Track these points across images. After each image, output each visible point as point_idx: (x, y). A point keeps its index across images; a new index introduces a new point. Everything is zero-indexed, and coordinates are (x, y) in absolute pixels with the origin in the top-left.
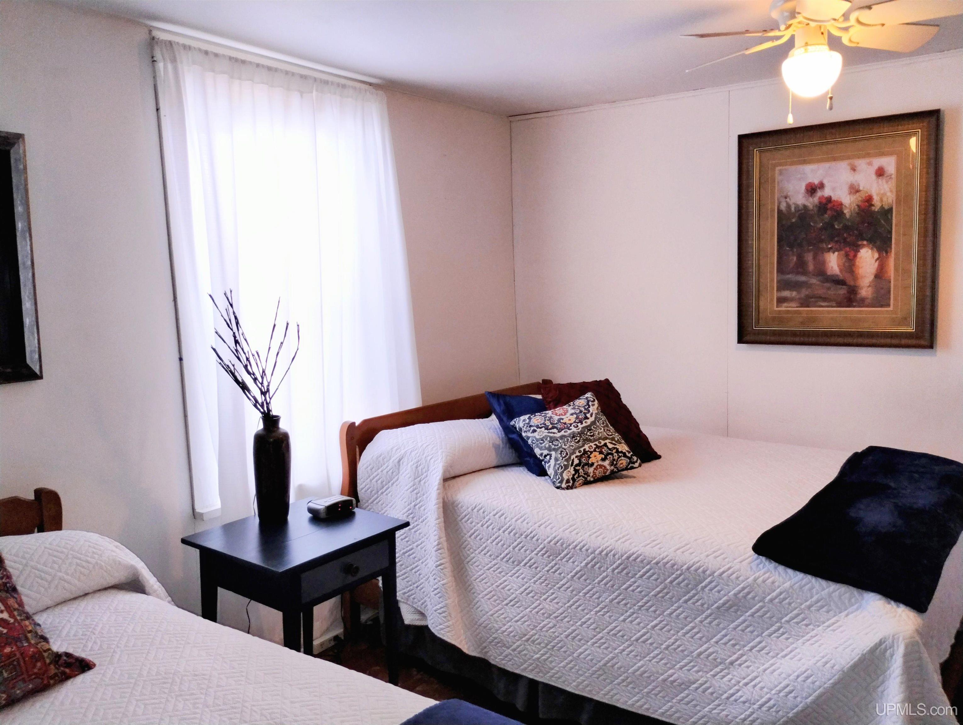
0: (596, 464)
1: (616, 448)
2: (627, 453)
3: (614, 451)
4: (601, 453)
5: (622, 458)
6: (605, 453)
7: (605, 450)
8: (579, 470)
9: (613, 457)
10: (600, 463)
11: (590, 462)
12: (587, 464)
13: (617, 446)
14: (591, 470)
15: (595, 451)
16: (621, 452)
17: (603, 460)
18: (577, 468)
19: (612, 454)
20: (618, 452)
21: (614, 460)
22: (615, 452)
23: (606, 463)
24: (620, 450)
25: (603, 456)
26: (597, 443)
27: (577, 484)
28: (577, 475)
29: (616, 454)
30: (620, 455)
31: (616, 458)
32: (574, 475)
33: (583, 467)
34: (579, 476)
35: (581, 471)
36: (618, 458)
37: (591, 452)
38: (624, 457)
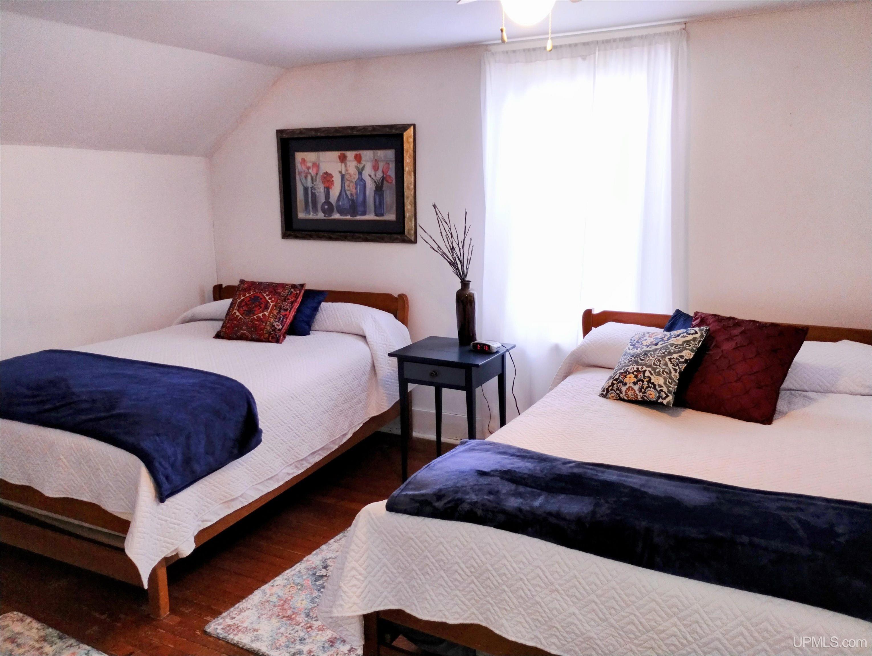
0: (628, 385)
1: (650, 378)
2: (657, 387)
3: (647, 379)
4: (636, 377)
5: (652, 389)
6: (639, 377)
7: (641, 376)
8: (614, 384)
9: (643, 384)
10: (632, 385)
11: (624, 381)
12: (622, 382)
13: (652, 377)
14: (624, 388)
15: (633, 373)
16: (653, 383)
17: (635, 383)
18: (615, 382)
19: (643, 381)
20: (649, 381)
21: (643, 387)
22: (647, 381)
23: (636, 388)
24: (652, 381)
25: (636, 380)
26: (640, 367)
27: (609, 395)
28: (610, 388)
29: (646, 383)
30: (650, 385)
31: (645, 386)
32: (609, 387)
33: (618, 383)
34: (612, 390)
35: (615, 385)
36: (647, 387)
37: (630, 373)
38: (653, 388)
